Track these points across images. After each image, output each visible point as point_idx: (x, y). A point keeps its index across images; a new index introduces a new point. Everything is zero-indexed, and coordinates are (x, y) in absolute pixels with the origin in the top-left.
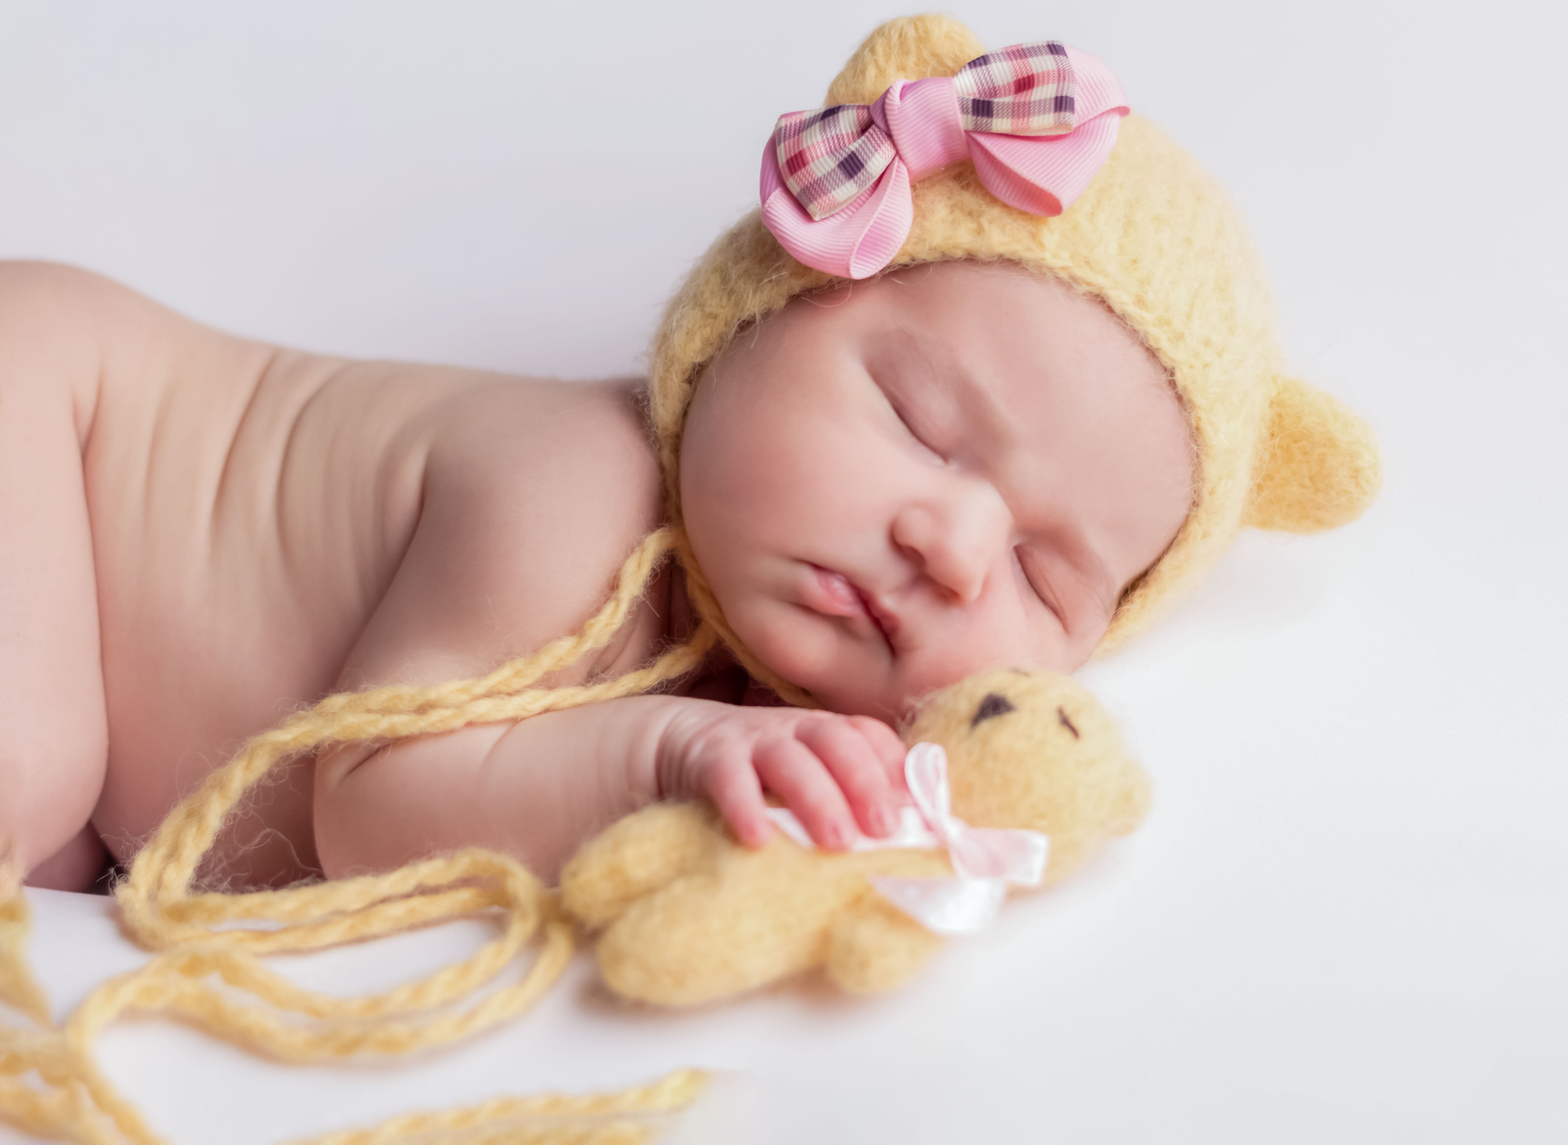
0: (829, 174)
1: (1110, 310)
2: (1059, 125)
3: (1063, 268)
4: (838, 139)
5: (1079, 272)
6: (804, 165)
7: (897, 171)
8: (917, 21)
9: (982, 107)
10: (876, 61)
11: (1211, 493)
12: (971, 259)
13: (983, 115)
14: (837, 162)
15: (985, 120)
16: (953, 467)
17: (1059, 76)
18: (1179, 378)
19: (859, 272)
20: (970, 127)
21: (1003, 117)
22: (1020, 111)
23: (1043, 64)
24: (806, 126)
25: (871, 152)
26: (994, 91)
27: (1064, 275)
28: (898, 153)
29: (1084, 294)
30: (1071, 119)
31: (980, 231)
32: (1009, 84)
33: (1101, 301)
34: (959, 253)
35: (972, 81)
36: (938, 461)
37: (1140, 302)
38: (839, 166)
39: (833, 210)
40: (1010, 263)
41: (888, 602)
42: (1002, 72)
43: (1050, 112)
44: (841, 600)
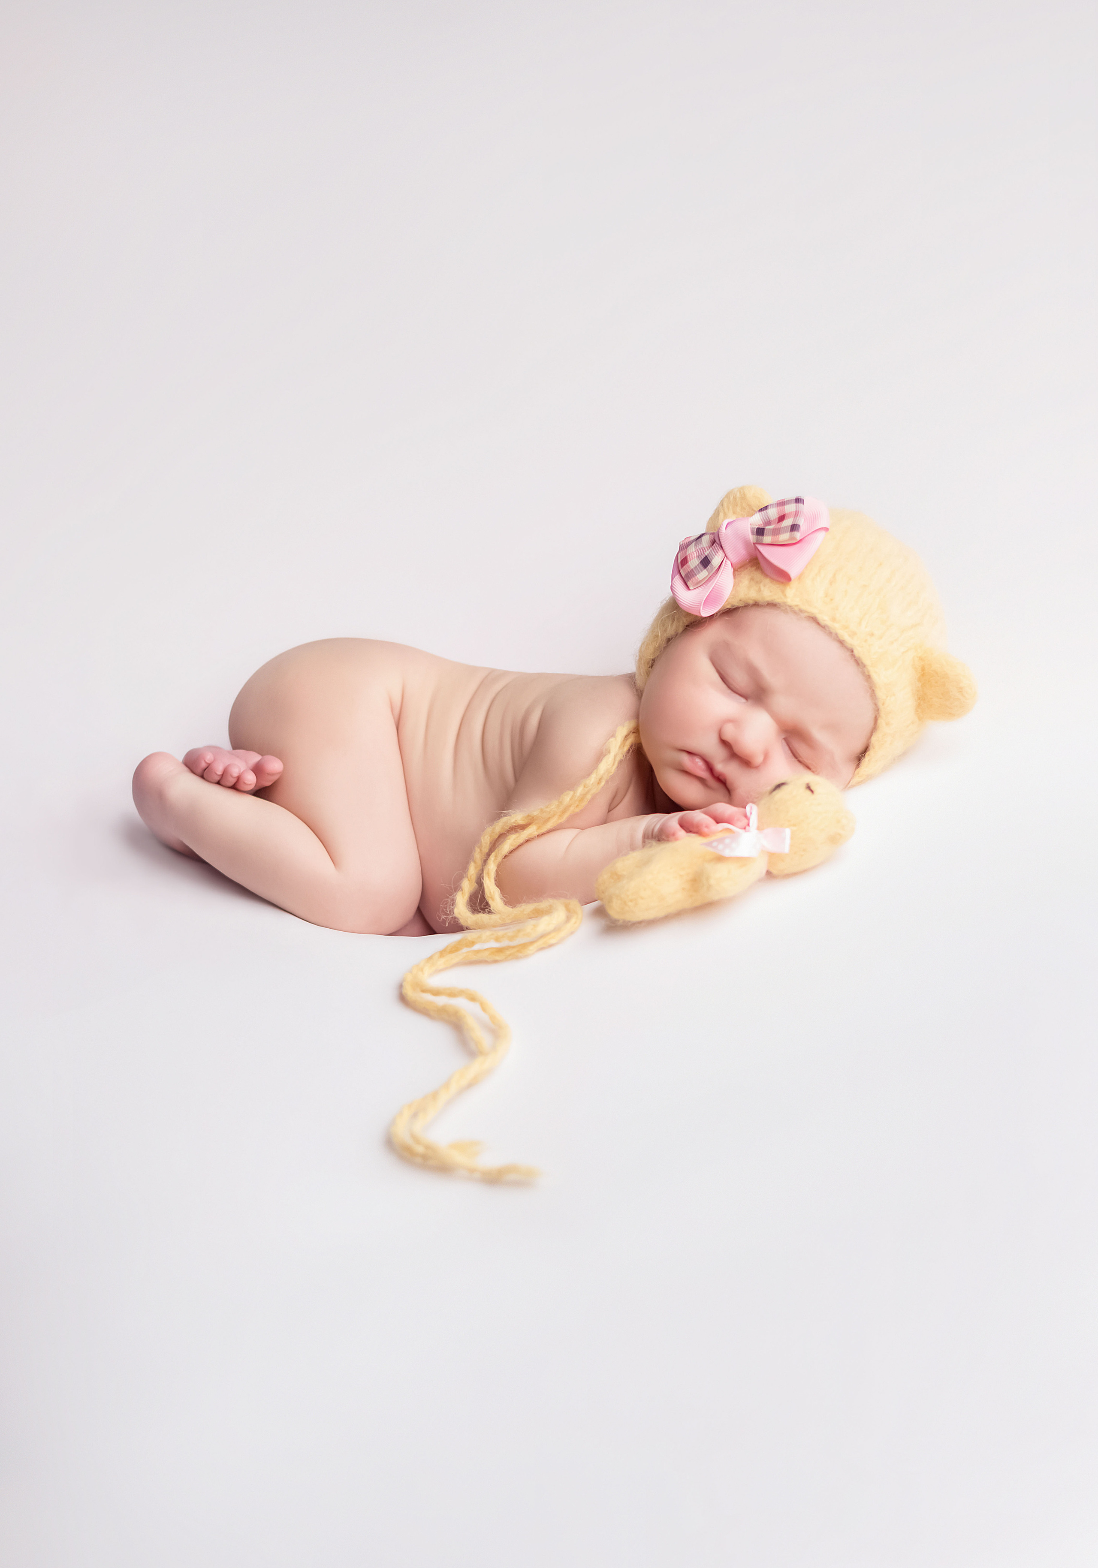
0: (696, 567)
1: (818, 623)
2: (792, 538)
3: (797, 606)
4: (703, 550)
5: (803, 607)
6: (687, 563)
7: (725, 563)
8: (742, 489)
9: (760, 532)
10: (723, 510)
11: (883, 704)
12: (756, 605)
13: (760, 535)
14: (699, 561)
15: (761, 537)
16: (750, 701)
17: (795, 514)
18: (855, 652)
19: (705, 613)
20: (755, 542)
21: (768, 535)
22: (776, 532)
23: (790, 508)
24: (689, 544)
25: (713, 555)
26: (769, 523)
27: (796, 609)
28: (726, 556)
29: (805, 617)
30: (798, 535)
31: (760, 590)
32: (776, 519)
33: (814, 620)
34: (751, 602)
35: (760, 518)
36: (743, 700)
37: (834, 619)
38: (700, 563)
39: (700, 584)
40: (772, 605)
41: (719, 767)
42: (773, 513)
43: (788, 532)
44: (698, 767)
